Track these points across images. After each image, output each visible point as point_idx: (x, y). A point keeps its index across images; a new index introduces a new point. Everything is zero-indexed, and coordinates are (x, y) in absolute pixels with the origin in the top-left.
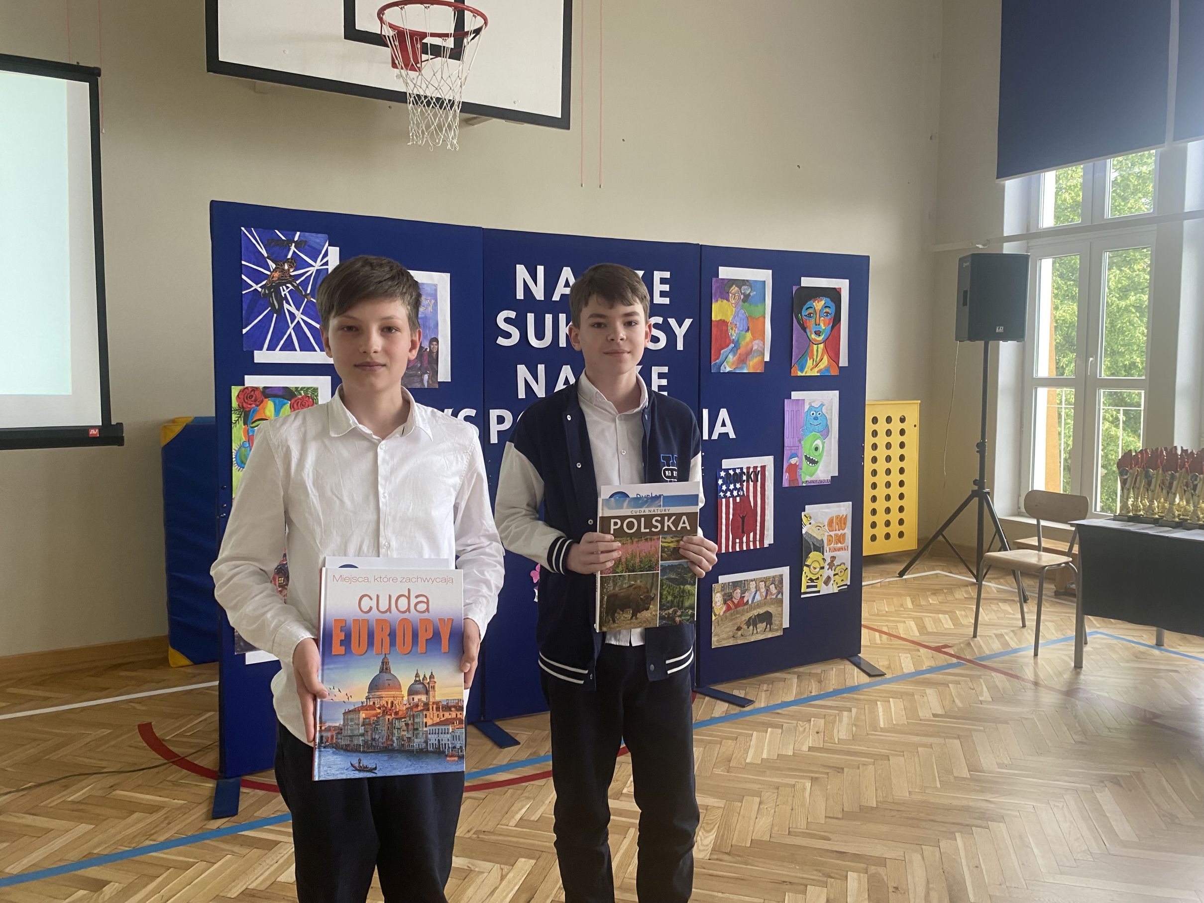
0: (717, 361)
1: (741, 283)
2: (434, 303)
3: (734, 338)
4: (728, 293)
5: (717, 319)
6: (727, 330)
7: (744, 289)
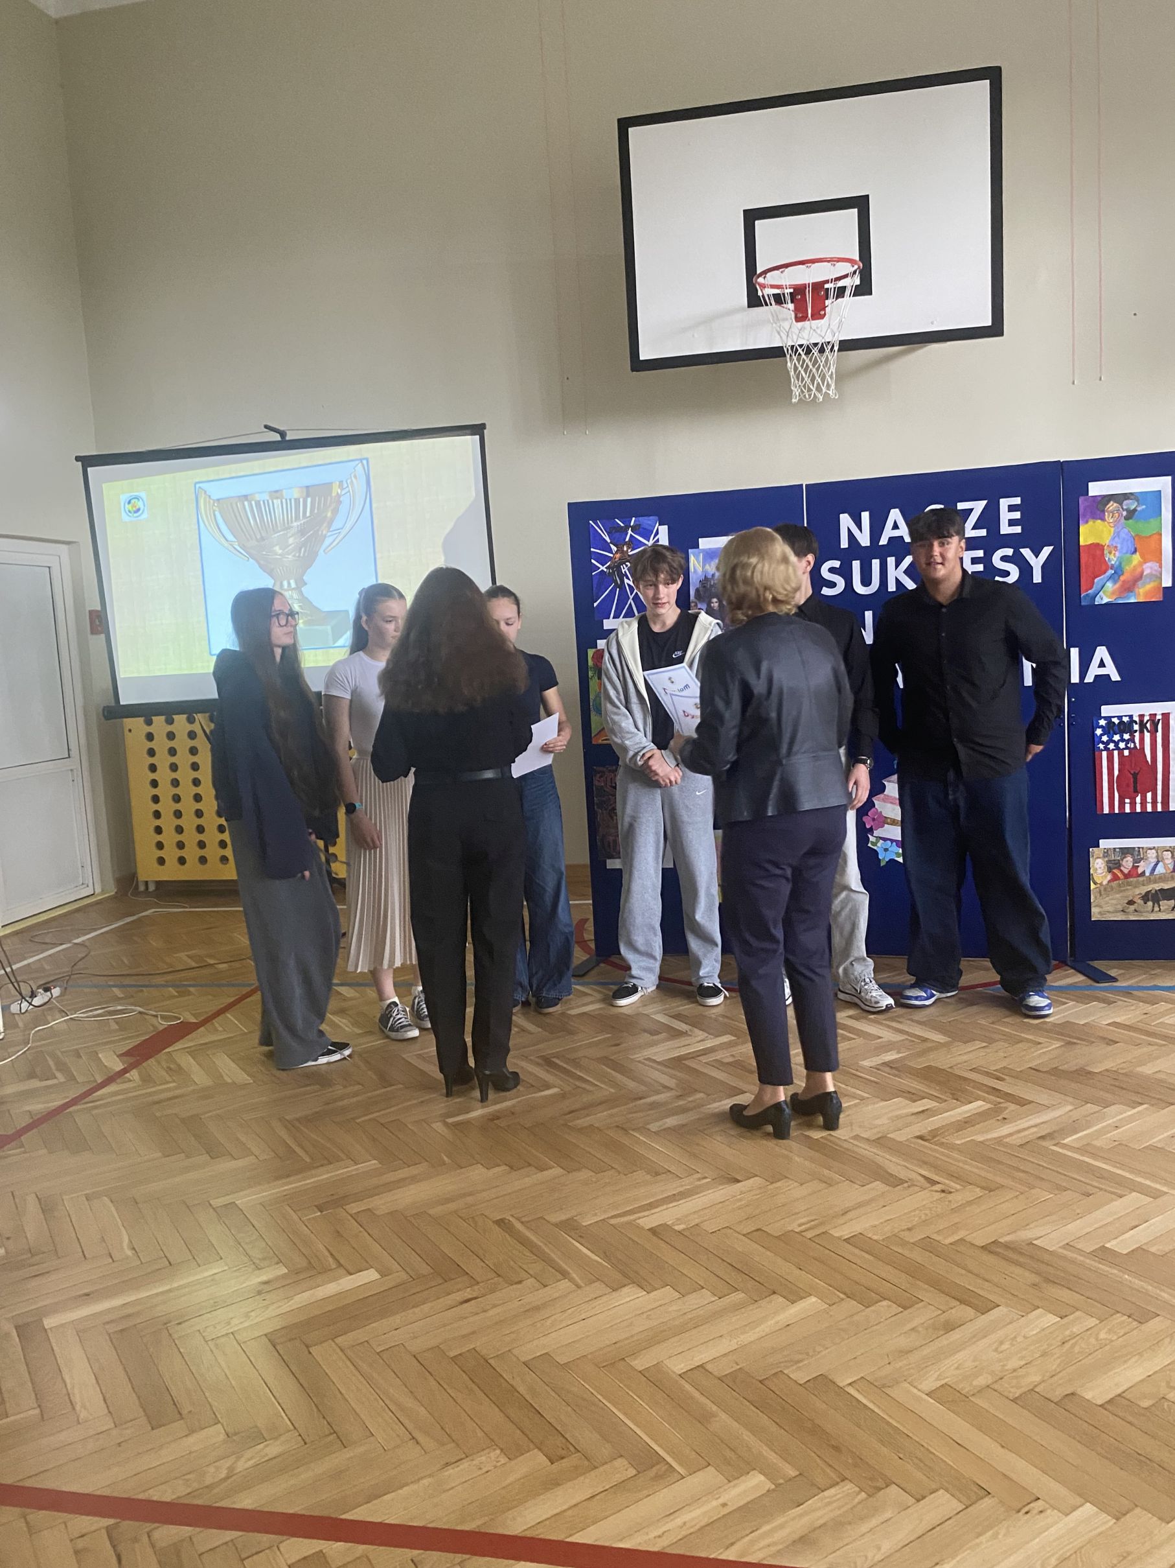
0: (1090, 592)
1: (1120, 498)
3: (1113, 562)
4: (1103, 511)
5: (1088, 543)
6: (1103, 554)
7: (1127, 505)
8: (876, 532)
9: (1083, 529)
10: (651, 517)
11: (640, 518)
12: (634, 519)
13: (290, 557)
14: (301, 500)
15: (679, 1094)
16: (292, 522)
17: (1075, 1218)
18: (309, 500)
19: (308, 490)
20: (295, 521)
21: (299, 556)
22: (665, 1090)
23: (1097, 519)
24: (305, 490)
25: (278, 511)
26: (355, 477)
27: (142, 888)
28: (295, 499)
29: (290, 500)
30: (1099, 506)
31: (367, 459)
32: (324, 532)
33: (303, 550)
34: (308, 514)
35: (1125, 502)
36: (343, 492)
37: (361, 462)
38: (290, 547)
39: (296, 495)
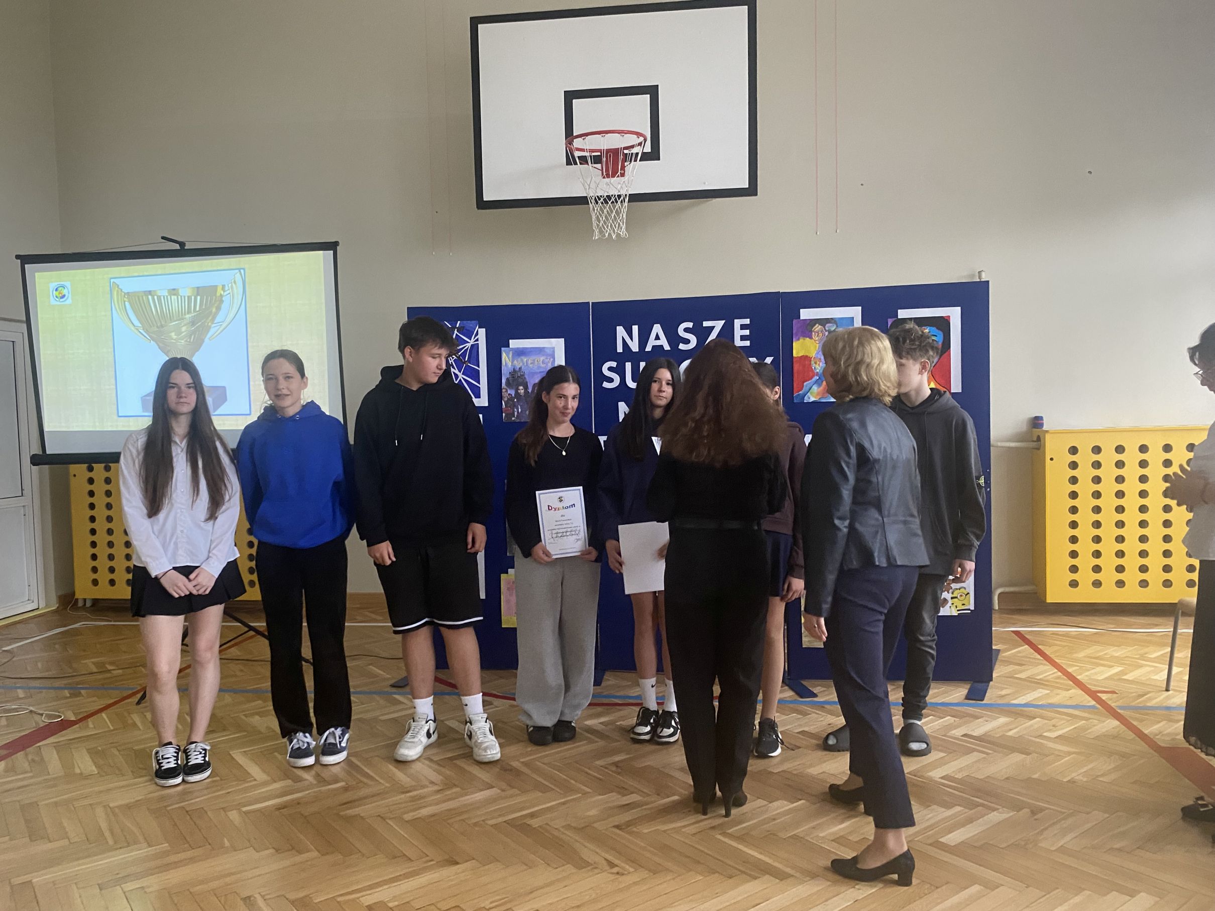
0: (800, 392)
1: (823, 322)
3: (818, 371)
4: (811, 332)
5: (800, 355)
6: (811, 364)
7: (828, 327)
8: (643, 341)
9: (796, 345)
10: (473, 322)
11: (465, 322)
12: (459, 322)
13: (183, 341)
14: (193, 297)
15: (440, 788)
16: (185, 315)
17: (714, 896)
18: (199, 298)
19: (198, 291)
20: (188, 314)
21: (190, 342)
22: (431, 785)
23: (806, 337)
24: (196, 289)
25: (175, 305)
26: (235, 282)
27: (80, 604)
28: (188, 297)
29: (184, 297)
30: (808, 327)
31: (244, 269)
32: (210, 324)
33: (193, 337)
34: (198, 309)
35: (827, 325)
36: (226, 293)
37: (240, 271)
38: (183, 334)
39: (190, 295)
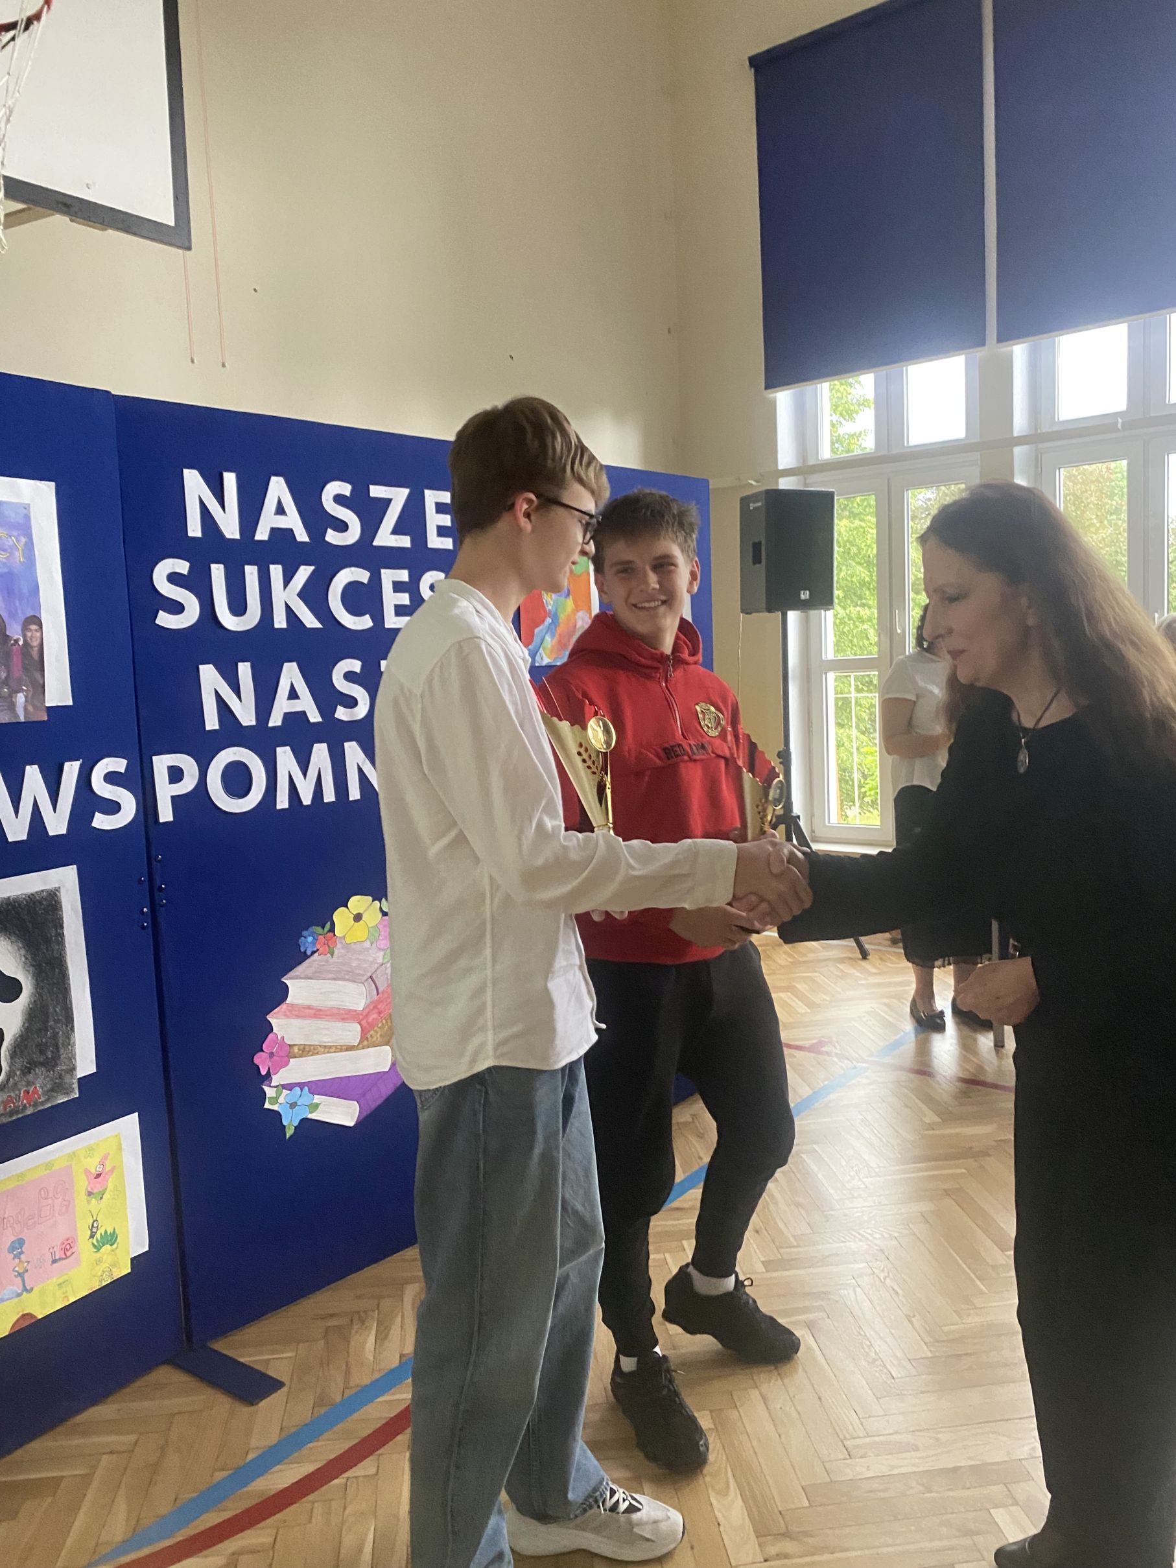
0: (530, 647)
2: (26, 544)
3: (550, 607)
8: (249, 514)
